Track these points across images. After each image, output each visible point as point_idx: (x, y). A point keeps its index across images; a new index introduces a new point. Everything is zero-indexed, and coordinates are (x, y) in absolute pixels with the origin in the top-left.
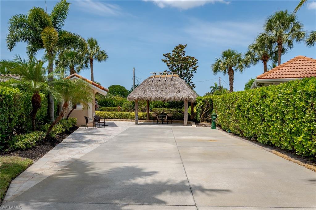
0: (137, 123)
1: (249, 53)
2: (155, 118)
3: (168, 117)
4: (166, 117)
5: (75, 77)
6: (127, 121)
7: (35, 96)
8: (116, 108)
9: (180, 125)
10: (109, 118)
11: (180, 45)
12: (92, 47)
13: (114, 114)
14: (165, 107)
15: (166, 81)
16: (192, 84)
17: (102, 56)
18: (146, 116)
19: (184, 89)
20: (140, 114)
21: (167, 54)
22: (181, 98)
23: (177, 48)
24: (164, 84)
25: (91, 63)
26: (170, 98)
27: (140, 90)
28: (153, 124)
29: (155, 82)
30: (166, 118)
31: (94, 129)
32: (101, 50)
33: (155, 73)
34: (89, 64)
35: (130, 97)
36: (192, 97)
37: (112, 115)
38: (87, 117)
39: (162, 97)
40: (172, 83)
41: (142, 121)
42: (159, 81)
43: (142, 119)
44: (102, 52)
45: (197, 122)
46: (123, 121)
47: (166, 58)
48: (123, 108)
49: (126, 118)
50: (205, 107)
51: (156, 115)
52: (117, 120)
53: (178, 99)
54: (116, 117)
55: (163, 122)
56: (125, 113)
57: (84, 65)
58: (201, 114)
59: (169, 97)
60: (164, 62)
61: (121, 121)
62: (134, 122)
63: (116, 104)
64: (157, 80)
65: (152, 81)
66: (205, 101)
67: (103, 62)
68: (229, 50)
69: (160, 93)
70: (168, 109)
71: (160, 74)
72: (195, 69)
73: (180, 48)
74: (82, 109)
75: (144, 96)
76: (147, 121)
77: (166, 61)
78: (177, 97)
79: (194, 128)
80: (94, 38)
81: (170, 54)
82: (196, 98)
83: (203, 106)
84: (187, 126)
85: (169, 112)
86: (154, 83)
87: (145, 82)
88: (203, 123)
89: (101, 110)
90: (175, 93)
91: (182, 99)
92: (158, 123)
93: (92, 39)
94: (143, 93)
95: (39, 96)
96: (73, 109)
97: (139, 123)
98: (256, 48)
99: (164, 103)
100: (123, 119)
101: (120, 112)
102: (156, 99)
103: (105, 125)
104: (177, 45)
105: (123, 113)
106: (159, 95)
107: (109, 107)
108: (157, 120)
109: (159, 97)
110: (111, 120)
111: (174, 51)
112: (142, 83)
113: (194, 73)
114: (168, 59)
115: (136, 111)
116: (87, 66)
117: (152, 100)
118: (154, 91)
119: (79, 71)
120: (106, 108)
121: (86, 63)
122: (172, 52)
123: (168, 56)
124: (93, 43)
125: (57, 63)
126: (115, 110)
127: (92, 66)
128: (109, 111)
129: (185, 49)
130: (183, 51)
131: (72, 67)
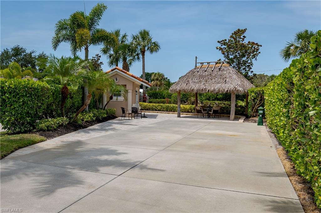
0: (179, 116)
2: (199, 112)
3: (214, 110)
4: (212, 110)
5: (116, 70)
6: (173, 114)
7: (63, 88)
8: (165, 100)
9: (226, 120)
10: (156, 110)
11: (239, 30)
12: (143, 39)
13: (161, 106)
14: (218, 99)
15: (213, 71)
16: (253, 73)
17: (155, 47)
18: (194, 109)
19: (231, 79)
20: (188, 107)
21: (223, 41)
23: (235, 33)
24: (210, 75)
25: (143, 55)
26: (214, 90)
27: (184, 81)
28: (198, 118)
29: (201, 73)
30: (211, 112)
31: (129, 119)
32: (153, 41)
33: (203, 63)
34: (141, 56)
35: (172, 89)
36: (240, 89)
37: (159, 108)
38: (124, 108)
39: (205, 89)
41: (189, 114)
42: (205, 71)
43: (189, 112)
44: (154, 43)
45: (247, 117)
46: (169, 113)
47: (222, 45)
48: (172, 100)
49: (172, 110)
50: (258, 100)
51: (201, 108)
52: (163, 113)
53: (223, 90)
54: (163, 110)
55: (209, 117)
56: (172, 105)
57: (136, 57)
58: (253, 108)
60: (218, 50)
61: (168, 113)
62: (177, 115)
63: (166, 96)
64: (203, 71)
65: (198, 71)
68: (307, 31)
69: (204, 84)
71: (208, 64)
73: (239, 33)
74: (123, 100)
75: (186, 88)
76: (194, 115)
77: (221, 49)
78: (221, 89)
79: (240, 123)
81: (226, 40)
82: (248, 90)
83: (255, 99)
84: (233, 120)
85: (215, 105)
86: (199, 74)
87: (189, 73)
89: (151, 102)
90: (220, 85)
91: (227, 91)
92: (203, 117)
93: (144, 31)
94: (186, 84)
95: (67, 88)
96: (110, 100)
97: (181, 116)
99: (217, 95)
100: (169, 111)
101: (167, 105)
102: (198, 91)
103: (145, 117)
104: (236, 30)
105: (169, 105)
106: (202, 87)
107: (159, 99)
108: (202, 113)
109: (201, 88)
110: (158, 112)
111: (232, 37)
112: (187, 74)
114: (223, 46)
115: (179, 103)
116: (138, 58)
117: (195, 92)
118: (197, 83)
119: (130, 63)
120: (155, 100)
121: (138, 55)
122: (228, 38)
123: (223, 42)
124: (144, 35)
125: (110, 57)
126: (164, 103)
127: (143, 58)
128: (158, 103)
129: (245, 35)
130: (242, 37)
131: (125, 59)
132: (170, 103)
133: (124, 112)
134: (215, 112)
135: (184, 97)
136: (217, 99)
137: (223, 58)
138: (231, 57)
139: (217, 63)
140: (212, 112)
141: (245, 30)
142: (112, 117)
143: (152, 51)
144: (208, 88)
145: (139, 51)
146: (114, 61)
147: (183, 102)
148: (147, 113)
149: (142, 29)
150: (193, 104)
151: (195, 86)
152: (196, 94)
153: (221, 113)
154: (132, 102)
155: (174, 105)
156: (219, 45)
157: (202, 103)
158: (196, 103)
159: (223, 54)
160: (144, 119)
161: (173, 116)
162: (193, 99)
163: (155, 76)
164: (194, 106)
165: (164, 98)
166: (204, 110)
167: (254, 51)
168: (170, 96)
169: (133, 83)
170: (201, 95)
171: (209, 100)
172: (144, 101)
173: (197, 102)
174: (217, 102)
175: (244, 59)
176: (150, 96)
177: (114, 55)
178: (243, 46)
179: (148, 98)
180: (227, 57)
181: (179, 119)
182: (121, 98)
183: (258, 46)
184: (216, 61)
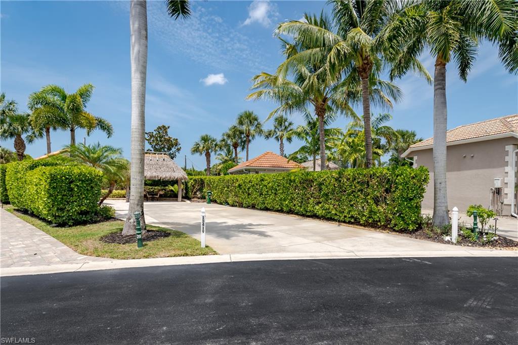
1: (224, 140)
4: (159, 194)
9: (174, 202)
11: (163, 125)
15: (158, 160)
22: (176, 178)
24: (157, 164)
26: (166, 177)
39: (157, 176)
40: (165, 163)
53: (172, 178)
59: (164, 176)
64: (148, 159)
66: (196, 181)
70: (151, 187)
72: (178, 150)
78: (172, 176)
84: (181, 202)
88: (194, 199)
90: (170, 173)
92: (148, 201)
98: (229, 136)
102: (151, 177)
104: (161, 125)
109: (154, 175)
113: (177, 154)
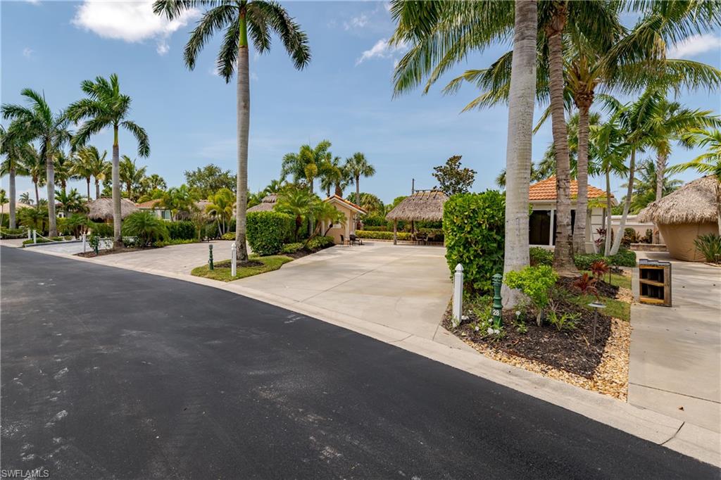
0: (395, 244)
3: (429, 238)
4: (427, 237)
5: (334, 198)
6: (389, 241)
7: (297, 218)
8: (381, 227)
10: (372, 238)
12: (358, 163)
13: (377, 234)
14: (434, 227)
15: (427, 199)
17: (369, 171)
18: (410, 237)
20: (404, 234)
21: (439, 167)
23: (451, 160)
24: (425, 203)
25: (357, 179)
28: (413, 245)
29: (416, 201)
32: (368, 164)
33: (419, 191)
34: (355, 180)
35: (388, 217)
37: (375, 235)
38: (343, 236)
39: (420, 217)
41: (405, 242)
42: (421, 199)
44: (369, 167)
48: (388, 227)
49: (388, 238)
51: (416, 236)
52: (379, 241)
54: (378, 237)
55: (425, 244)
56: (388, 233)
57: (350, 181)
60: (434, 177)
63: (381, 224)
65: (414, 199)
67: (369, 178)
69: (419, 212)
71: (424, 192)
73: (455, 159)
74: (341, 228)
75: (402, 216)
76: (410, 243)
77: (437, 175)
78: (435, 217)
80: (361, 153)
81: (441, 167)
85: (431, 233)
89: (365, 230)
90: (434, 213)
92: (419, 244)
93: (359, 153)
94: (402, 212)
95: (300, 218)
96: (330, 228)
97: (398, 243)
100: (385, 239)
101: (383, 232)
102: (413, 218)
103: (361, 244)
105: (385, 232)
106: (418, 215)
107: (374, 226)
108: (418, 240)
111: (447, 163)
114: (440, 173)
115: (395, 231)
116: (352, 183)
117: (410, 219)
118: (413, 211)
119: (343, 188)
120: (370, 227)
121: (351, 179)
122: (444, 165)
123: (439, 169)
124: (359, 158)
125: (323, 181)
126: (379, 230)
127: (357, 182)
128: (373, 230)
129: (460, 161)
130: (457, 164)
131: (338, 185)
132: (386, 230)
133: (343, 239)
134: (430, 239)
135: (400, 225)
136: (432, 226)
137: (438, 185)
138: (446, 184)
139: (432, 191)
140: (426, 240)
141: (460, 157)
142: (331, 244)
143: (366, 175)
144: (423, 216)
145: (352, 175)
146: (327, 186)
147: (399, 229)
148: (364, 241)
149: (356, 152)
150: (409, 232)
151: (410, 214)
152: (412, 221)
153: (435, 241)
154: (349, 230)
155: (390, 233)
156: (435, 172)
157: (418, 231)
158: (411, 230)
159: (439, 180)
160: (361, 246)
161: (389, 244)
162: (409, 226)
163: (366, 198)
164: (410, 234)
165: (379, 225)
166: (418, 238)
167: (469, 179)
168: (385, 223)
169: (351, 211)
170: (417, 222)
171: (425, 227)
172: (358, 228)
173: (413, 230)
174: (433, 230)
175: (460, 186)
176: (365, 223)
177: (327, 180)
178: (458, 173)
179: (362, 225)
180: (443, 184)
181: (395, 246)
182: (339, 226)
183: (473, 173)
184: (432, 189)
